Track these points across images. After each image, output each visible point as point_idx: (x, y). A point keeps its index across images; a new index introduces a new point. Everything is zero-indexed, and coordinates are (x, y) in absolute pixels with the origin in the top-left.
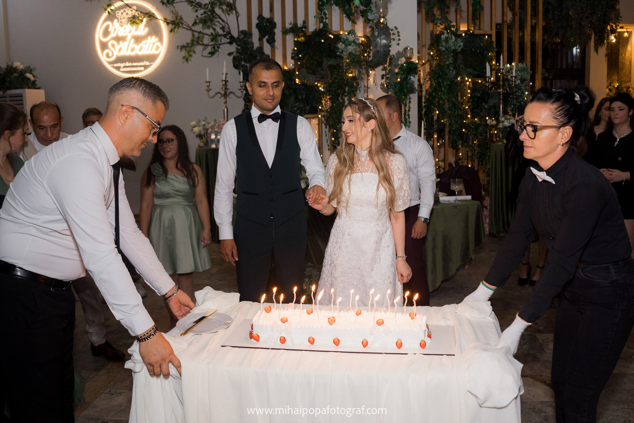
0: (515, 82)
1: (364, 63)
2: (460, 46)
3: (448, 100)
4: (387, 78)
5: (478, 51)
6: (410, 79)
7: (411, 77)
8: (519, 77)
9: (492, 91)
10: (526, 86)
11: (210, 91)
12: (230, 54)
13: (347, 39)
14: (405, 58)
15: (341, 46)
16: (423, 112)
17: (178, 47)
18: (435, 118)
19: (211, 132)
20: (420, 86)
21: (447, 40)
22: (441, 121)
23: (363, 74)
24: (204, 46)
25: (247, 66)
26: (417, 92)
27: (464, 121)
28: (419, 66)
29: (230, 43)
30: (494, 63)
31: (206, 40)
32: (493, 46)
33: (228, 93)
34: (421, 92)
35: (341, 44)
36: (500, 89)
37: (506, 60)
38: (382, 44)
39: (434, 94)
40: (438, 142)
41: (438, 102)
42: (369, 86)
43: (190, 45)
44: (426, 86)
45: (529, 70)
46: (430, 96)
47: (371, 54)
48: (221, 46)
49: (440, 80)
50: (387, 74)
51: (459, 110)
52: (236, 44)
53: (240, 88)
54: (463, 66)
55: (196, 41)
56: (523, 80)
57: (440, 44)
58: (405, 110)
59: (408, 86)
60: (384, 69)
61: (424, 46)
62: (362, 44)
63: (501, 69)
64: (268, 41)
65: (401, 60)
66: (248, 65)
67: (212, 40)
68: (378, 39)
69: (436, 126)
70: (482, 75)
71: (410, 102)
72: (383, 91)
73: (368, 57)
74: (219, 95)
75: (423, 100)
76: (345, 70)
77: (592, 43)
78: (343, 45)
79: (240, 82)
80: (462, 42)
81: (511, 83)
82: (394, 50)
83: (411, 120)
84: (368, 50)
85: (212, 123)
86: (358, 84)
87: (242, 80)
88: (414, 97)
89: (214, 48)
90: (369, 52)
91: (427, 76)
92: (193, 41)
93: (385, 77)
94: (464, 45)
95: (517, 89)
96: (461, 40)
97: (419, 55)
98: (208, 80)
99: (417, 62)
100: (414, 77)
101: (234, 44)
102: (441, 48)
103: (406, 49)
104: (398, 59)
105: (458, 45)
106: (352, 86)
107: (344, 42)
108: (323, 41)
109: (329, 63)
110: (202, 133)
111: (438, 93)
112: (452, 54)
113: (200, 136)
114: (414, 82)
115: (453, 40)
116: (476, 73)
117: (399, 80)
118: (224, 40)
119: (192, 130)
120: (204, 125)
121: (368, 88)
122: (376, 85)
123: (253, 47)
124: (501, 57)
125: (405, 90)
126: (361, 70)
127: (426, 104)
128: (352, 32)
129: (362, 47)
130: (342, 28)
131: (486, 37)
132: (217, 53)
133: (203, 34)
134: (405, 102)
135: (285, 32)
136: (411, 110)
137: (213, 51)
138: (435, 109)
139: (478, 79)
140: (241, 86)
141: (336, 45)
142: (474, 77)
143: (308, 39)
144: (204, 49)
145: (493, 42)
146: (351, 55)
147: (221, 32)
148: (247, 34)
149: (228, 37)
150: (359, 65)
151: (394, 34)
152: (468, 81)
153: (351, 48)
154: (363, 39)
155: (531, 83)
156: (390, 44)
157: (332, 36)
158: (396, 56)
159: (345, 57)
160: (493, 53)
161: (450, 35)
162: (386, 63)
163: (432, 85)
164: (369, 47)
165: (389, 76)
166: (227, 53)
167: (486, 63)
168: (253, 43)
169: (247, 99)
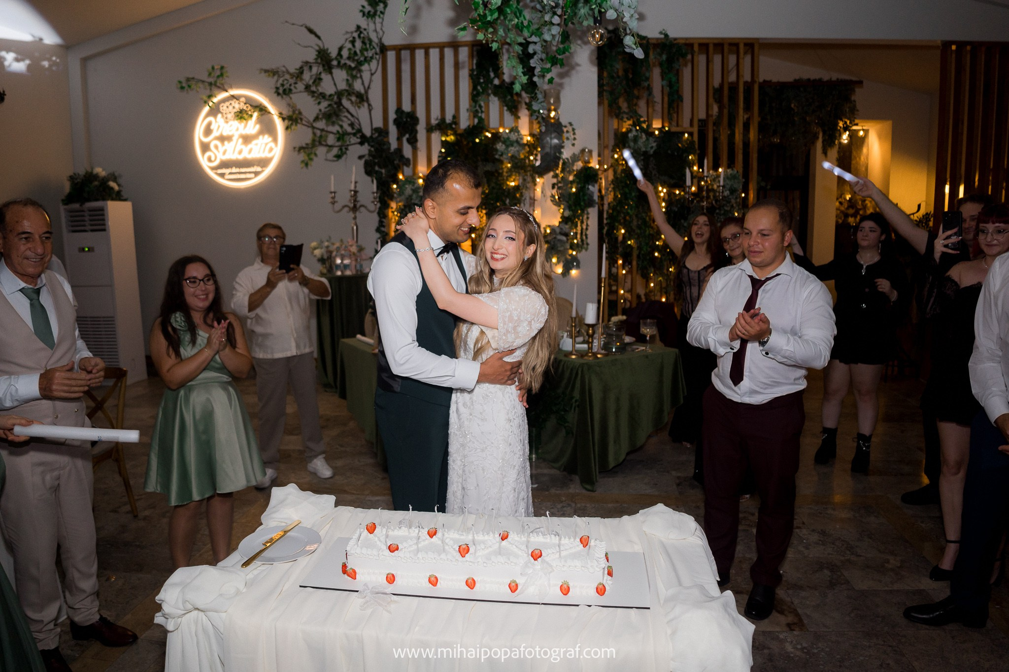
0: (723, 192)
1: (529, 169)
2: (652, 147)
3: (636, 216)
4: (559, 188)
5: (676, 154)
6: (588, 189)
7: (590, 187)
8: (728, 187)
9: (693, 204)
10: (736, 198)
11: (336, 204)
12: (360, 157)
13: (508, 138)
14: (582, 162)
15: (500, 146)
16: (605, 231)
17: (294, 148)
18: (620, 238)
19: (336, 256)
20: (601, 197)
21: (636, 139)
22: (627, 242)
23: (529, 183)
24: (328, 148)
25: (381, 173)
26: (597, 206)
27: (657, 243)
28: (600, 172)
29: (362, 143)
30: (695, 168)
31: (331, 139)
32: (694, 146)
33: (358, 206)
34: (603, 205)
35: (500, 144)
36: (703, 202)
37: (711, 164)
38: (553, 145)
39: (618, 208)
40: (624, 268)
41: (624, 218)
42: (536, 198)
43: (310, 146)
44: (610, 198)
45: (741, 178)
46: (613, 211)
47: (539, 157)
48: (350, 147)
49: (627, 190)
50: (559, 182)
51: (650, 229)
52: (369, 145)
53: (373, 200)
54: (656, 173)
55: (319, 141)
56: (733, 191)
57: (627, 145)
58: (582, 229)
59: (586, 198)
60: (556, 176)
61: (606, 147)
62: (528, 144)
63: (704, 177)
64: (408, 141)
65: (577, 165)
66: (383, 171)
67: (338, 139)
68: (548, 139)
69: (620, 249)
70: (681, 185)
71: (588, 218)
72: (554, 204)
73: (534, 162)
74: (346, 209)
75: (605, 216)
76: (505, 178)
77: (819, 144)
78: (504, 146)
79: (373, 193)
80: (655, 142)
81: (718, 194)
82: (568, 152)
83: (589, 241)
84: (535, 152)
85: (338, 245)
86: (522, 195)
87: (375, 190)
88: (593, 212)
89: (341, 149)
90: (536, 155)
91: (610, 184)
92: (314, 141)
93: (556, 187)
94: (657, 145)
95: (724, 202)
96: (654, 139)
97: (600, 159)
98: (333, 190)
99: (597, 167)
100: (594, 186)
101: (366, 144)
103: (583, 151)
104: (573, 164)
105: (650, 146)
106: (515, 197)
107: (504, 142)
108: (477, 140)
109: (485, 169)
110: (325, 257)
111: (624, 207)
112: (642, 158)
113: (322, 260)
114: (593, 193)
115: (644, 140)
116: (672, 182)
117: (574, 190)
118: (354, 140)
119: (313, 253)
120: (327, 247)
121: (534, 200)
122: (544, 196)
123: (389, 148)
124: (706, 161)
125: (582, 204)
126: (526, 177)
127: (609, 221)
128: (515, 130)
129: (527, 149)
130: (502, 124)
131: (686, 135)
132: (345, 156)
133: (327, 132)
134: (581, 218)
135: (430, 129)
136: (589, 228)
137: (340, 153)
138: (620, 227)
139: (675, 190)
140: (375, 198)
141: (495, 147)
142: (671, 186)
143: (459, 137)
144: (328, 152)
145: (695, 142)
146: (513, 159)
147: (349, 129)
148: (382, 132)
149: (358, 136)
150: (523, 171)
151: (567, 132)
152: (662, 191)
153: (513, 150)
154: (529, 138)
155: (743, 195)
156: (563, 145)
157: (489, 135)
158: (570, 161)
159: (505, 161)
160: (695, 156)
161: (639, 133)
162: (557, 169)
163: (615, 197)
164: (536, 149)
165: (561, 185)
166: (357, 156)
167: (686, 169)
168: (389, 144)
169: (382, 214)
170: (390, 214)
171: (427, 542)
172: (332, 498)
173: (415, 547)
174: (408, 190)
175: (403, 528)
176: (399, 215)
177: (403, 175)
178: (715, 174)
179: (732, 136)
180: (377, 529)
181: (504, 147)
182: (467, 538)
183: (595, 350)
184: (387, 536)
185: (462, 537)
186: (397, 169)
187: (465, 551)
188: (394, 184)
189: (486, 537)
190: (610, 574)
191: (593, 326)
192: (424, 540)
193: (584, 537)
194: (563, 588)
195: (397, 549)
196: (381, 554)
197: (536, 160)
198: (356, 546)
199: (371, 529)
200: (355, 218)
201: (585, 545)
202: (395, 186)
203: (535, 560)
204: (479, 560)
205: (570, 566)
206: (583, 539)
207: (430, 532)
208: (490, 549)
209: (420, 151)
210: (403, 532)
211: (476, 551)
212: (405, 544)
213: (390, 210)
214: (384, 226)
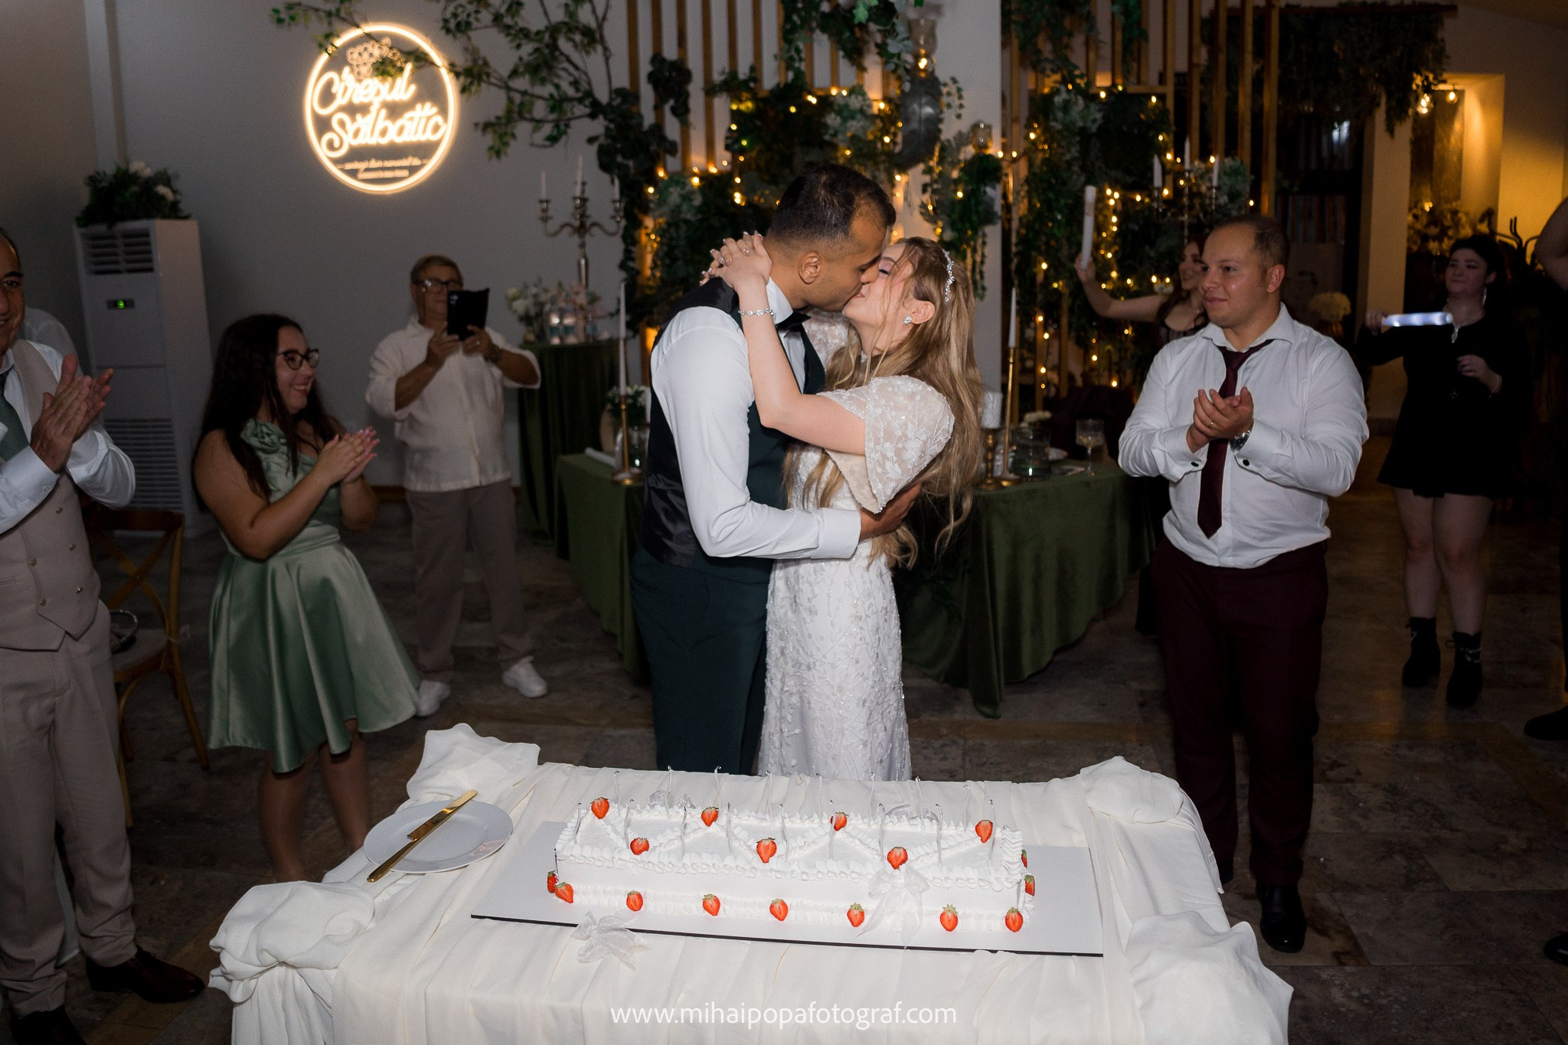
0: (1217, 198)
1: (883, 158)
2: (1094, 121)
3: (1068, 239)
4: (934, 192)
6: (985, 192)
7: (989, 190)
8: (1226, 189)
9: (1166, 220)
10: (1240, 208)
11: (550, 222)
12: (591, 140)
13: (847, 106)
14: (974, 147)
15: (832, 120)
16: (1013, 266)
17: (476, 125)
18: (1040, 278)
19: (551, 311)
20: (1007, 208)
21: (1066, 106)
22: (1051, 284)
24: (534, 124)
25: (627, 167)
26: (999, 223)
28: (1004, 164)
29: (593, 116)
30: (1169, 156)
31: (540, 110)
32: (1168, 119)
33: (588, 223)
34: (1009, 221)
35: (833, 115)
36: (1183, 215)
37: (1196, 150)
38: (923, 117)
39: (1037, 226)
40: (1046, 330)
41: (1047, 244)
43: (504, 121)
44: (1021, 209)
45: (1248, 172)
46: (1028, 230)
47: (899, 139)
48: (572, 123)
49: (1051, 195)
50: (934, 181)
52: (606, 118)
53: (613, 213)
54: (1102, 165)
55: (517, 112)
56: (1234, 196)
57: (1051, 117)
58: (974, 262)
60: (928, 171)
61: (1015, 120)
62: (881, 116)
63: (1184, 171)
64: (674, 111)
65: (965, 152)
66: (631, 163)
67: (553, 109)
68: (915, 106)
69: (1040, 297)
70: (1145, 186)
71: (984, 243)
72: (927, 220)
73: (892, 146)
74: (567, 230)
75: (1014, 239)
77: (1380, 116)
78: (838, 118)
79: (614, 202)
80: (1100, 110)
81: (1207, 201)
82: (949, 130)
83: (987, 283)
84: (893, 129)
85: (553, 292)
87: (617, 196)
88: (993, 234)
89: (557, 126)
90: (895, 135)
91: (1022, 185)
92: (509, 112)
93: (929, 189)
94: (1103, 117)
96: (1098, 107)
97: (1004, 140)
98: (544, 196)
99: (1000, 154)
100: (994, 188)
101: (601, 118)
102: (1053, 124)
103: (975, 127)
104: (958, 150)
105: (1091, 118)
107: (839, 113)
108: (793, 110)
109: (807, 159)
110: (533, 312)
111: (1047, 225)
112: (1078, 139)
113: (526, 319)
114: (992, 200)
115: (1081, 108)
116: (1129, 180)
117: (960, 195)
118: (580, 110)
119: (510, 307)
120: (536, 296)
122: (909, 206)
123: (641, 124)
124: (1187, 145)
125: (974, 218)
126: (877, 173)
127: (1020, 248)
128: (857, 91)
129: (879, 124)
130: (835, 81)
131: (1154, 99)
132: (564, 138)
133: (532, 96)
134: (972, 243)
135: (711, 91)
136: (987, 261)
137: (555, 133)
138: (1040, 258)
139: (1135, 194)
140: (616, 210)
141: (823, 120)
142: (1127, 188)
143: (761, 105)
144: (535, 130)
145: (1168, 110)
146: (854, 141)
147: (571, 92)
148: (630, 96)
149: (587, 102)
150: (872, 163)
151: (949, 93)
152: (1112, 197)
153: (854, 126)
154: (882, 105)
155: (1252, 203)
156: (941, 116)
157: (813, 100)
158: (954, 145)
159: (841, 145)
160: (1168, 135)
161: (1073, 96)
162: (931, 159)
163: (1031, 206)
164: (894, 123)
165: (938, 187)
166: (586, 137)
167: (1153, 157)
168: (640, 116)
169: (630, 239)
170: (644, 239)
171: (700, 834)
172: (533, 750)
173: (677, 843)
174: (674, 196)
175: (658, 807)
176: (659, 239)
177: (666, 171)
178: (1203, 166)
179: (1232, 101)
180: (611, 810)
181: (838, 120)
182: (770, 826)
183: (998, 473)
184: (628, 824)
185: (764, 824)
186: (655, 160)
187: (769, 853)
188: (650, 186)
189: (807, 824)
190: (1030, 890)
191: (994, 432)
192: (695, 831)
193: (983, 823)
194: (945, 918)
195: (646, 848)
196: (617, 857)
197: (893, 142)
198: (573, 842)
199: (601, 809)
200: (583, 245)
201: (985, 838)
202: (651, 190)
203: (896, 867)
204: (794, 867)
205: (957, 879)
206: (981, 827)
207: (706, 816)
208: (814, 847)
209: (695, 128)
210: (657, 814)
211: (787, 850)
212: (661, 839)
213: (643, 232)
214: (633, 260)
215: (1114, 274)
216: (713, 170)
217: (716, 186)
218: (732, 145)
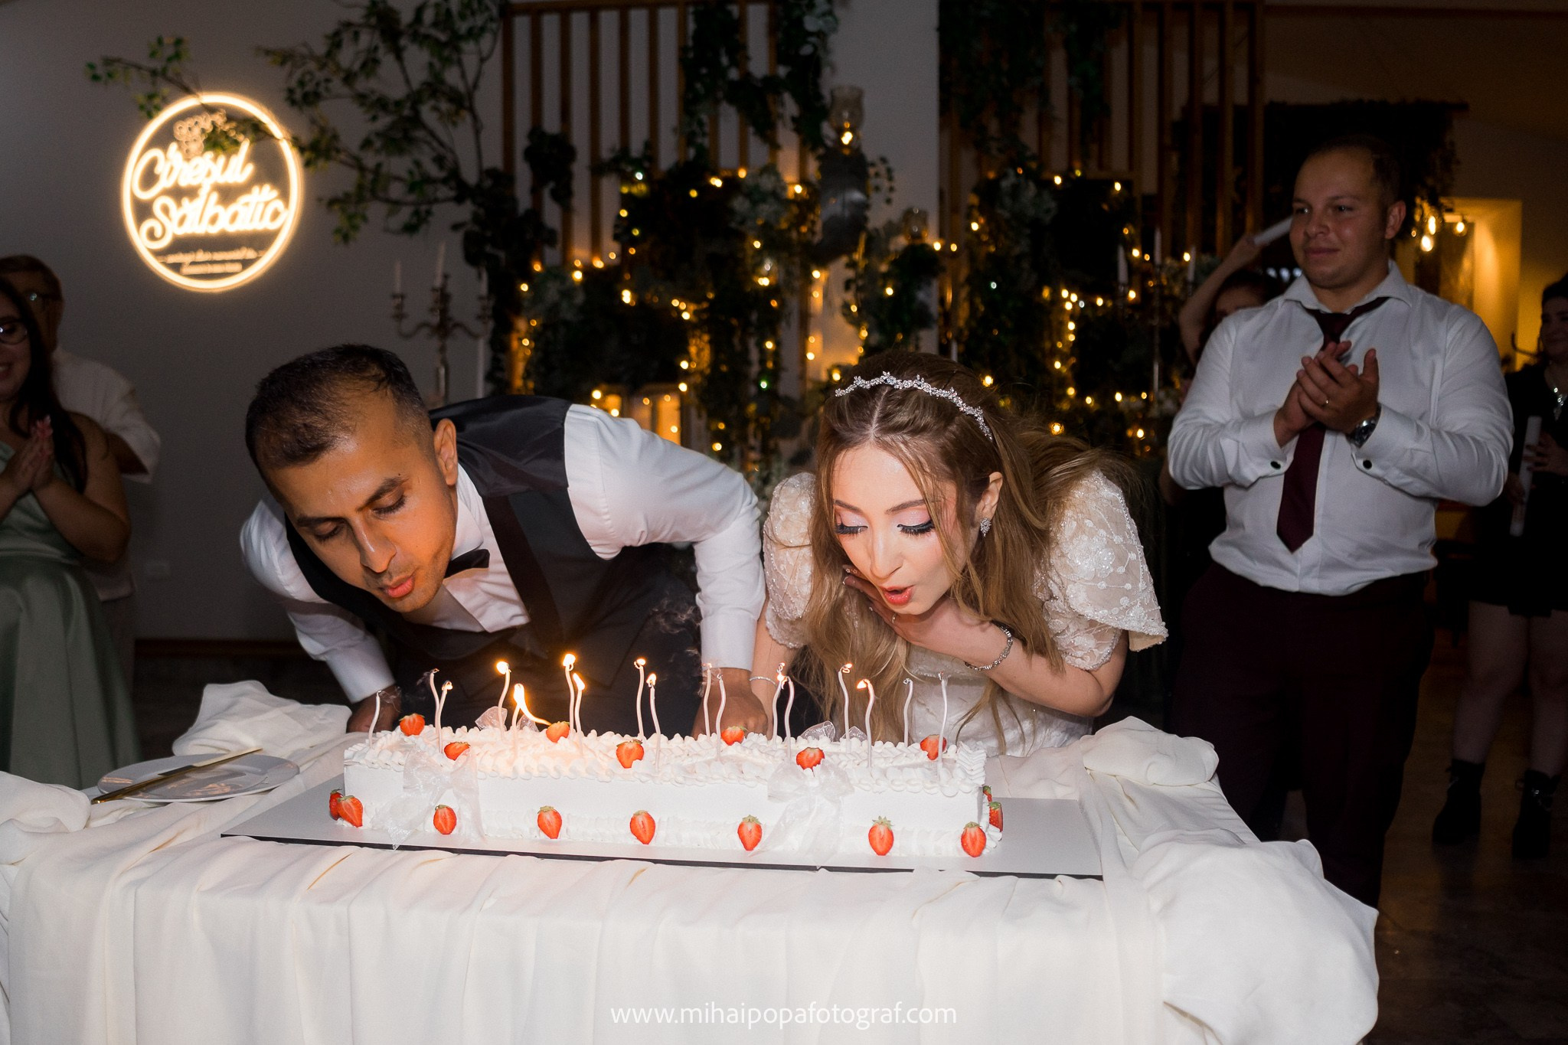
1: (798, 249)
2: (1048, 211)
3: (1017, 349)
4: (859, 289)
5: (1096, 225)
6: (919, 291)
7: (922, 290)
9: (1133, 325)
11: (404, 320)
12: (456, 227)
13: (757, 187)
14: (906, 238)
15: (739, 204)
17: (320, 200)
20: (945, 312)
21: (1016, 191)
23: (797, 279)
24: (389, 205)
25: (498, 258)
26: (936, 327)
27: (1059, 405)
28: (942, 257)
29: (459, 200)
30: (1136, 253)
31: (396, 191)
32: (1134, 212)
33: (450, 324)
35: (741, 199)
36: (1154, 321)
37: (1168, 246)
38: (849, 203)
39: (980, 334)
41: (993, 354)
42: (811, 312)
43: (353, 198)
44: (962, 314)
47: (819, 228)
48: (435, 208)
50: (859, 276)
51: (1044, 376)
52: (474, 202)
53: (480, 312)
54: (1057, 262)
55: (372, 186)
57: (998, 204)
59: (914, 309)
60: (852, 265)
61: (956, 208)
62: (797, 200)
63: (1154, 270)
64: (555, 195)
65: (896, 243)
66: (502, 255)
67: (412, 191)
70: (1108, 288)
72: (849, 323)
73: (809, 236)
74: (425, 331)
75: (953, 348)
76: (750, 270)
78: (747, 202)
79: (481, 298)
80: (1054, 201)
82: (878, 217)
84: (810, 217)
86: (783, 303)
87: (485, 292)
88: (929, 337)
89: (417, 211)
90: (813, 223)
91: (963, 283)
92: (360, 187)
93: (853, 286)
94: (1058, 207)
96: (1051, 196)
98: (398, 289)
99: (937, 247)
100: (930, 284)
101: (468, 201)
102: (999, 211)
103: (908, 214)
104: (887, 241)
105: (1044, 207)
106: (769, 309)
107: (748, 196)
108: (694, 194)
109: (709, 251)
111: (992, 331)
112: (1029, 230)
115: (1032, 195)
116: (1089, 278)
117: (889, 291)
118: (444, 192)
121: (809, 316)
122: (829, 306)
123: (515, 209)
124: (1156, 240)
125: (906, 321)
126: (792, 268)
128: (771, 169)
129: (795, 210)
130: (744, 162)
131: (1118, 186)
132: (424, 227)
133: (390, 173)
135: (598, 169)
137: (414, 220)
139: (1096, 297)
140: (484, 308)
141: (729, 205)
142: (1086, 293)
143: (656, 187)
144: (391, 213)
145: (1134, 199)
147: (434, 171)
148: (502, 178)
149: (452, 183)
150: (785, 254)
151: (877, 175)
152: (1068, 299)
153: (766, 209)
154: (798, 189)
156: (868, 202)
157: (717, 182)
158: (882, 233)
159: (750, 234)
160: (1135, 226)
161: (1023, 181)
162: (855, 251)
163: (974, 312)
164: (812, 210)
165: (863, 284)
166: (450, 224)
167: (1117, 254)
168: (514, 200)
169: (500, 346)
170: (515, 344)
174: (552, 292)
176: (533, 344)
177: (543, 264)
178: (1175, 264)
181: (747, 204)
186: (532, 251)
188: (524, 281)
194: (876, 836)
197: (812, 229)
200: (442, 349)
201: (933, 754)
202: (525, 287)
209: (578, 216)
213: (514, 336)
214: (502, 369)
215: (1071, 391)
216: (599, 264)
217: (602, 283)
218: (622, 235)
